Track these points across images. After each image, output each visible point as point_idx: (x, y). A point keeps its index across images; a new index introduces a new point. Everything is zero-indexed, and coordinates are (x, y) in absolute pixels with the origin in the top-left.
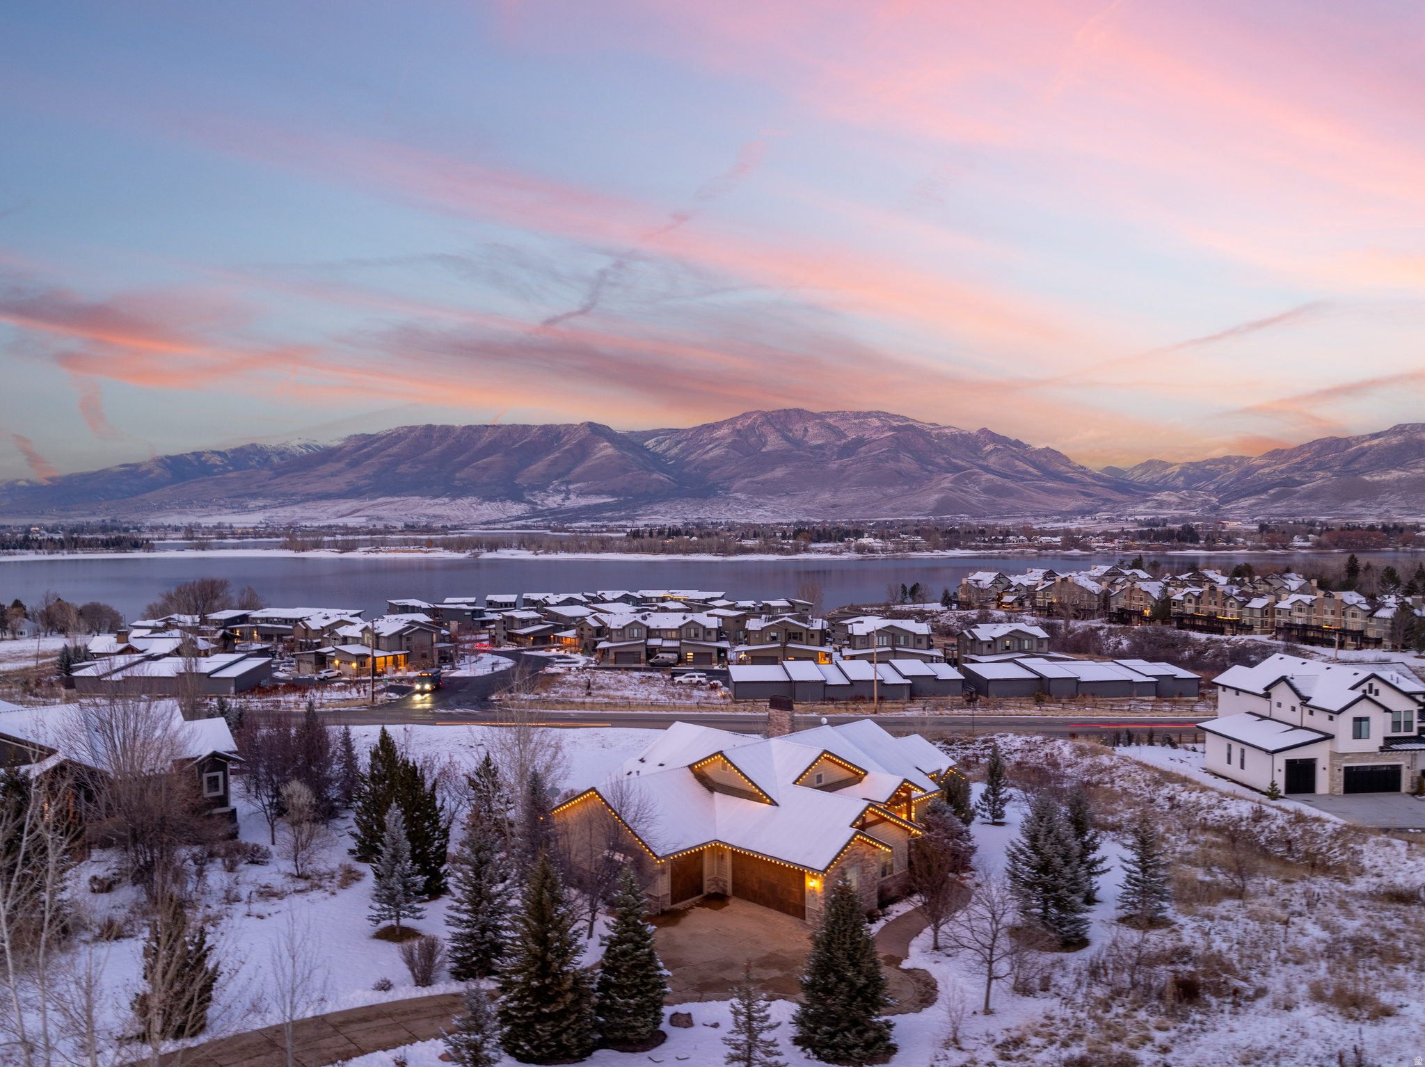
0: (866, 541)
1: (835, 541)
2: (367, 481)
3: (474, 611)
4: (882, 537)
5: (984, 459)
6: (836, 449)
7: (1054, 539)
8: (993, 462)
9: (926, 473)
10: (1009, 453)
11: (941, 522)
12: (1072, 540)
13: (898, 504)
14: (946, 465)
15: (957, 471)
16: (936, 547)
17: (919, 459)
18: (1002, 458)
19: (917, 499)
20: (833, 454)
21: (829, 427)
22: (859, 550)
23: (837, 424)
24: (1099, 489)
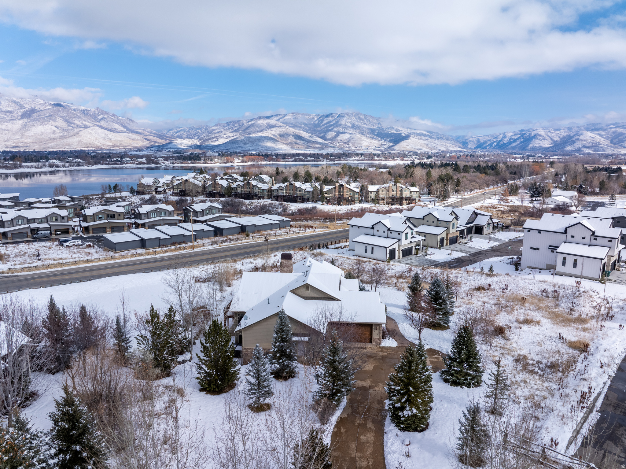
0: (53, 161)
1: (36, 162)
4: (61, 160)
5: (99, 122)
6: (20, 114)
7: (142, 160)
8: (103, 123)
9: (71, 128)
10: (110, 119)
11: (81, 152)
12: (150, 160)
13: (58, 143)
14: (81, 124)
15: (86, 127)
16: (90, 164)
17: (66, 121)
18: (107, 122)
19: (68, 140)
20: (18, 116)
21: (14, 102)
22: (51, 166)
23: (19, 101)
24: (151, 137)
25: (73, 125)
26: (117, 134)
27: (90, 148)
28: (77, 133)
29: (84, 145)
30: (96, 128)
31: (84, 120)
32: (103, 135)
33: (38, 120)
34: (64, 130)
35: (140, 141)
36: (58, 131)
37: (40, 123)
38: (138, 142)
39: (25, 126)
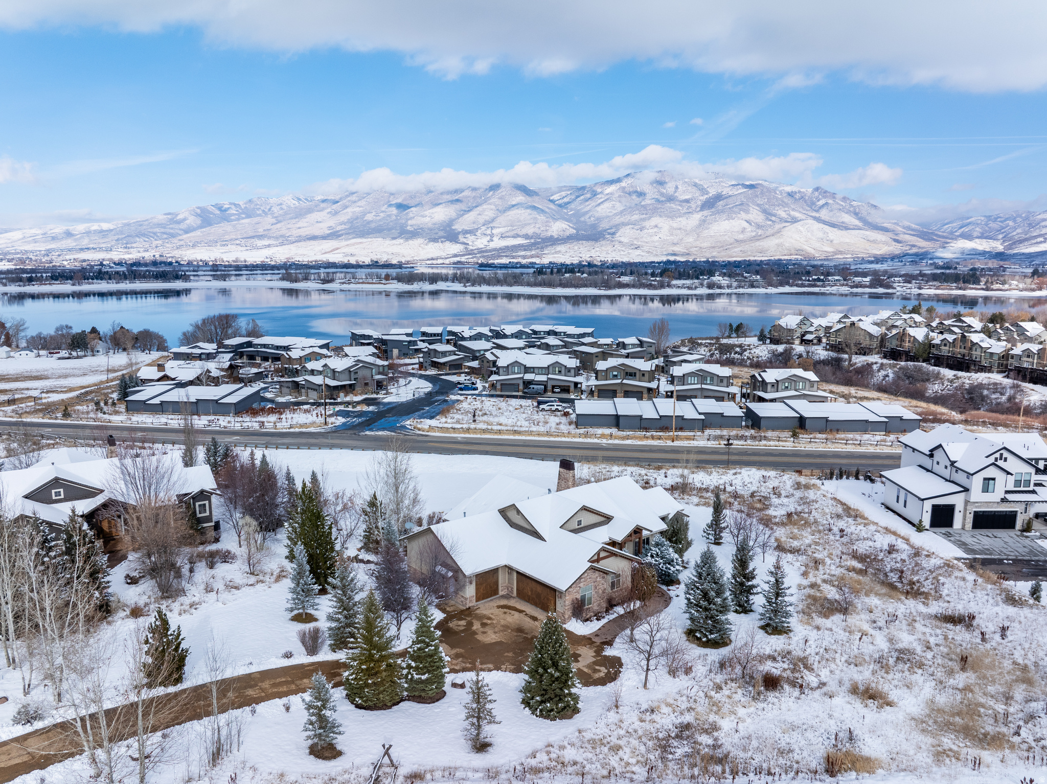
0: (717, 278)
1: (692, 279)
2: (343, 227)
3: (410, 342)
4: (730, 276)
5: (817, 211)
6: (699, 203)
7: (864, 279)
8: (824, 214)
9: (770, 223)
10: (837, 206)
11: (778, 263)
12: (878, 280)
13: (746, 247)
14: (786, 216)
15: (795, 221)
16: (771, 284)
17: (765, 211)
18: (831, 211)
19: (761, 243)
20: (697, 207)
21: (696, 185)
22: (710, 286)
23: (701, 183)
24: (907, 237)
25: (773, 218)
26: (844, 232)
27: (793, 257)
28: (779, 232)
29: (786, 252)
30: (811, 221)
31: (793, 210)
32: (820, 235)
33: (723, 211)
34: (759, 226)
35: (886, 243)
36: (749, 228)
37: (724, 216)
38: (881, 245)
39: (704, 221)
